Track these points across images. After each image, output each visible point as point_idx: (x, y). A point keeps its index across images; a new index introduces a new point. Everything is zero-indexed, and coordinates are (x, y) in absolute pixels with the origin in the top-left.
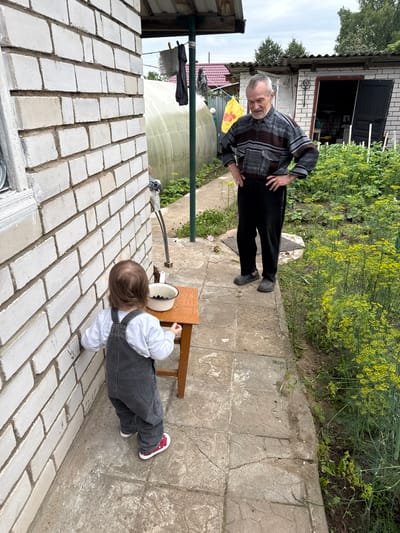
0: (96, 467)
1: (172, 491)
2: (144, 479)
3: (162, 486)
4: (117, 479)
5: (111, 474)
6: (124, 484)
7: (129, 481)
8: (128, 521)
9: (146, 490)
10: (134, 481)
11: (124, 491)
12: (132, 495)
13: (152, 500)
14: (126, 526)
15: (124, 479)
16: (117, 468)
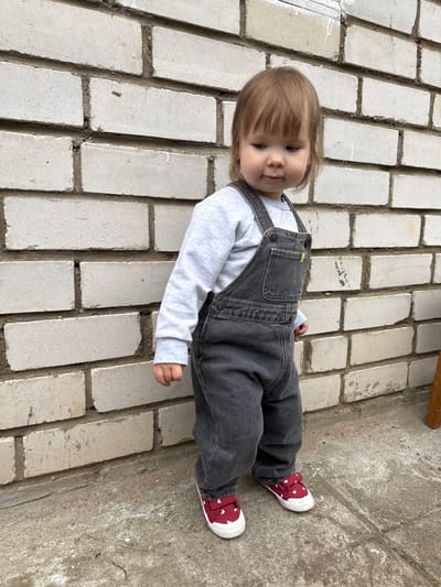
0: (318, 465)
1: (420, 578)
2: (380, 527)
3: (405, 557)
4: (337, 496)
5: (334, 486)
6: (340, 507)
7: (353, 511)
8: (307, 549)
9: (370, 540)
10: (360, 517)
11: (335, 515)
12: (343, 528)
13: (371, 559)
14: (299, 551)
15: (347, 504)
16: (347, 486)
